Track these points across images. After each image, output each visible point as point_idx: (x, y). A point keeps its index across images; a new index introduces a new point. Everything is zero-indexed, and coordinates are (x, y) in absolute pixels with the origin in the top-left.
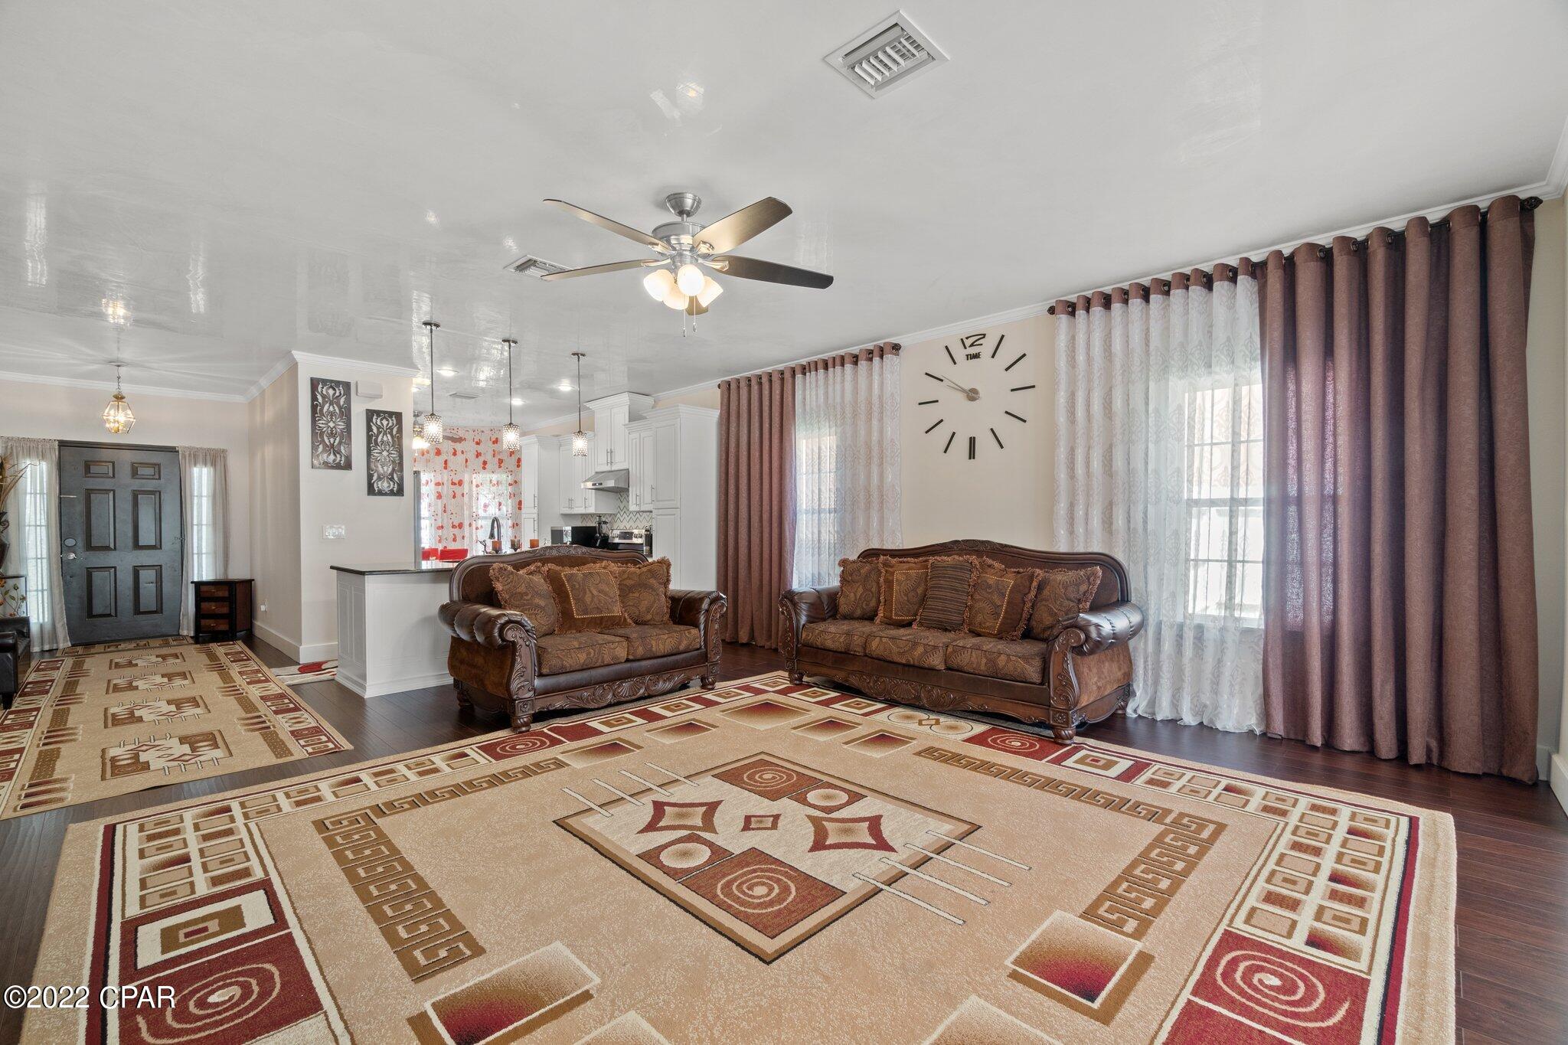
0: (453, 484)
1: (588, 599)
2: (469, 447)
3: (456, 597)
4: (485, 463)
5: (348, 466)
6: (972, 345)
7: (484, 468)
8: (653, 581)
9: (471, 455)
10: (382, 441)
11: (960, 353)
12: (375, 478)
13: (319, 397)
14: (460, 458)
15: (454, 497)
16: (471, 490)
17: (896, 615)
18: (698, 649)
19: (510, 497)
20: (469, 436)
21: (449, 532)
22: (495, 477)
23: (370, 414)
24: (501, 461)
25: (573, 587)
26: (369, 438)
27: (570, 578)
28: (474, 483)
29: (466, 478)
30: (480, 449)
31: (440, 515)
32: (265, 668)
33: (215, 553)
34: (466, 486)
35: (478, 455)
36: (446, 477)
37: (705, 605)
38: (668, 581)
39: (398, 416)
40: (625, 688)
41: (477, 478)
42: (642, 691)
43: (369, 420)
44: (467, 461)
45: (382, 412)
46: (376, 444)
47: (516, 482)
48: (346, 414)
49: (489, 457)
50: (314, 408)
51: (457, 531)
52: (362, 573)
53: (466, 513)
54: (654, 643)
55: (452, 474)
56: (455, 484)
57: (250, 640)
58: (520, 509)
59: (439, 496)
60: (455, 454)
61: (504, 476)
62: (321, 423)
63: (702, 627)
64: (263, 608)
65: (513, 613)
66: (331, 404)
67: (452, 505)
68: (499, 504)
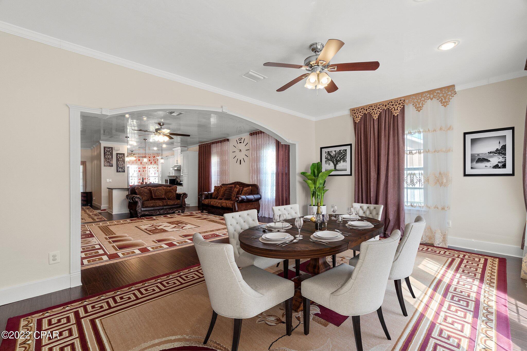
0: (143, 168)
1: (156, 194)
3: (129, 194)
4: (151, 162)
5: (112, 166)
6: (240, 140)
7: (151, 164)
8: (172, 191)
10: (120, 160)
11: (239, 142)
12: (118, 168)
13: (106, 151)
15: (143, 171)
16: (148, 170)
17: (221, 197)
18: (180, 204)
22: (154, 166)
23: (117, 154)
24: (155, 162)
25: (153, 191)
26: (117, 159)
27: (153, 190)
28: (149, 168)
29: (146, 166)
30: (150, 159)
32: (94, 210)
33: (83, 185)
34: (146, 168)
36: (141, 166)
37: (182, 196)
38: (176, 191)
39: (124, 154)
40: (162, 212)
41: (149, 167)
42: (166, 212)
43: (117, 155)
45: (120, 153)
46: (119, 161)
48: (112, 154)
49: (152, 161)
50: (104, 153)
52: (112, 189)
53: (146, 175)
54: (168, 203)
55: (143, 165)
56: (144, 168)
57: (91, 206)
59: (139, 171)
61: (156, 166)
62: (106, 157)
63: (181, 200)
64: (94, 198)
65: (138, 196)
66: (108, 152)
67: (143, 173)
68: (155, 173)
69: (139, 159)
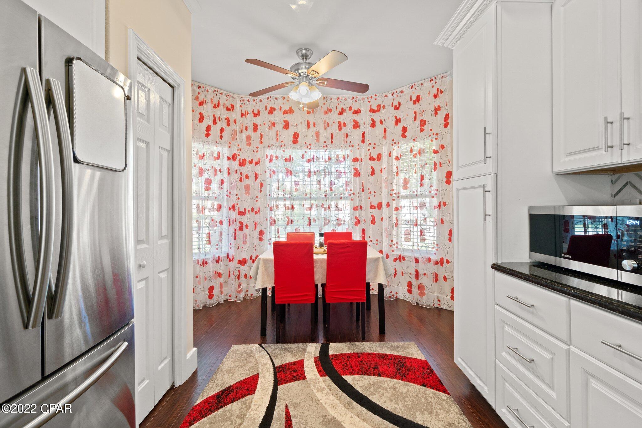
0: (372, 159)
2: (388, 114)
4: (405, 130)
7: (404, 136)
9: (389, 124)
14: (379, 128)
15: (373, 173)
16: (390, 164)
19: (435, 168)
20: (387, 102)
21: (366, 214)
22: (416, 146)
24: (424, 124)
28: (394, 154)
29: (385, 151)
30: (399, 114)
31: (357, 195)
34: (384, 158)
35: (397, 122)
36: (363, 152)
41: (397, 150)
44: (385, 130)
47: (442, 147)
49: (409, 122)
51: (375, 212)
53: (385, 190)
55: (370, 147)
56: (374, 159)
58: (448, 182)
59: (357, 174)
60: (373, 125)
61: (428, 142)
68: (422, 178)
69: (355, 121)
